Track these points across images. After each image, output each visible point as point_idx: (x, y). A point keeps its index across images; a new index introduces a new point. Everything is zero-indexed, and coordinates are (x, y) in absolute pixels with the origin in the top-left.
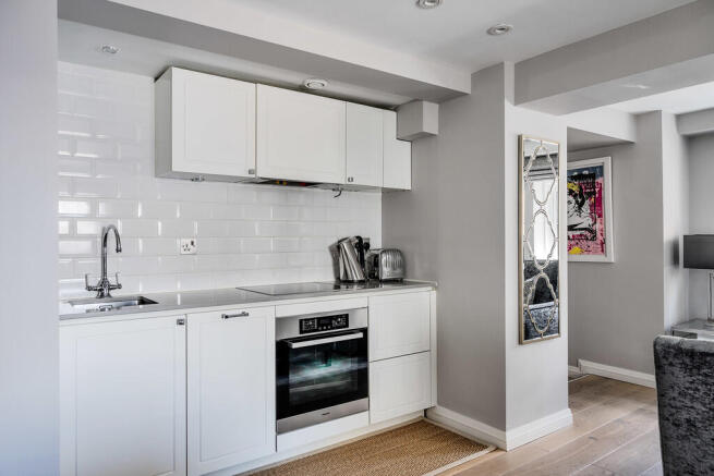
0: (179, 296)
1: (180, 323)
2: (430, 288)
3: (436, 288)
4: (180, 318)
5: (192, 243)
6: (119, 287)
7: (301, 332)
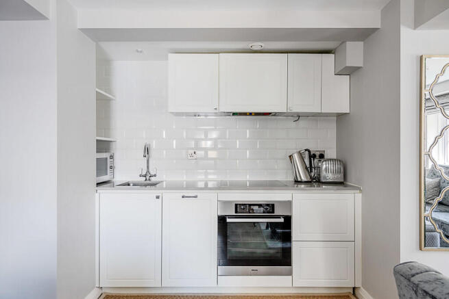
0: (185, 183)
1: (158, 197)
2: (358, 191)
3: (361, 191)
4: (158, 195)
5: (195, 153)
6: (155, 176)
7: (236, 212)
